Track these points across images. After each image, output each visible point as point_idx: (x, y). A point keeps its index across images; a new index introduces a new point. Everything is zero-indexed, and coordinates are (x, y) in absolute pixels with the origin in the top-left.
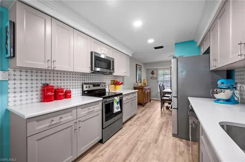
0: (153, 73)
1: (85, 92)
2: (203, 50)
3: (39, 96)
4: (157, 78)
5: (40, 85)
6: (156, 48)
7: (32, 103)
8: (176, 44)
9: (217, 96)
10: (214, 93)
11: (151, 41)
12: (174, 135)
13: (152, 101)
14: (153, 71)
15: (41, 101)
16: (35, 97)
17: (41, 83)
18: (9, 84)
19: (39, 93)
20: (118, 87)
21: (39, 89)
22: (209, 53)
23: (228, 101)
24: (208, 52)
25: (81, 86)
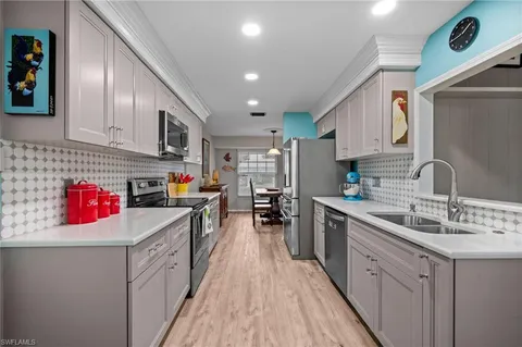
0: (227, 158)
1: (138, 200)
2: (325, 130)
3: (58, 212)
4: (235, 169)
5: (60, 184)
6: (253, 114)
7: (46, 228)
8: (285, 113)
9: (346, 192)
10: (343, 189)
11: (253, 103)
12: (294, 258)
13: (229, 216)
14: (228, 155)
15: (62, 224)
16: (51, 213)
17: (62, 179)
18: (3, 180)
19: (58, 202)
20: (185, 186)
21: (59, 192)
22: (334, 138)
23: (356, 197)
24: (332, 135)
25: (126, 187)
